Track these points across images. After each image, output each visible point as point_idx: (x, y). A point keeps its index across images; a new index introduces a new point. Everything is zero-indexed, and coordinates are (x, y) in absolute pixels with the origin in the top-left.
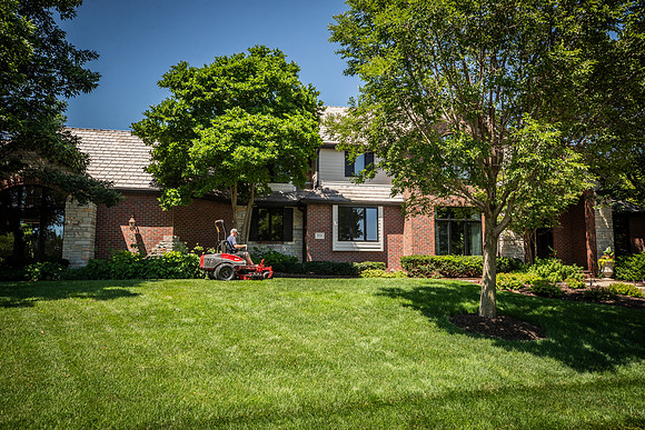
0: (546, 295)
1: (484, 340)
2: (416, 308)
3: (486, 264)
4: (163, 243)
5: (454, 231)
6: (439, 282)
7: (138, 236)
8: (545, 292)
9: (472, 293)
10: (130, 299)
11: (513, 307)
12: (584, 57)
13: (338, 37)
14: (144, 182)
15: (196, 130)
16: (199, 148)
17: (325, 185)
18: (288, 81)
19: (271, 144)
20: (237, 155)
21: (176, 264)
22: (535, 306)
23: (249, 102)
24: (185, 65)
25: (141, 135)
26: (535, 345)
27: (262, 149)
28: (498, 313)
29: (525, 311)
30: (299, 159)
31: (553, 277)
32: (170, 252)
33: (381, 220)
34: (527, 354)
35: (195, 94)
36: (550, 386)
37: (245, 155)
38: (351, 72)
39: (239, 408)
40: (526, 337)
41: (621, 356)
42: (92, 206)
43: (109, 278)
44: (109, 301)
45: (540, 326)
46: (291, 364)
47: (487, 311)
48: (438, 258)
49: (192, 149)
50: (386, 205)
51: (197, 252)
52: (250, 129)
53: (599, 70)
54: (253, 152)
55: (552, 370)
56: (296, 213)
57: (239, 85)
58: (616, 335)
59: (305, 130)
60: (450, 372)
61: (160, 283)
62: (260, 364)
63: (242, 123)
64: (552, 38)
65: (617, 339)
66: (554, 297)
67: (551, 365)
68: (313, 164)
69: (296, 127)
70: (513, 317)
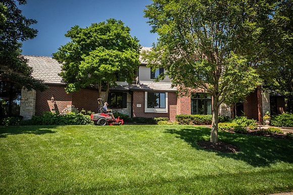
0: (240, 133)
1: (212, 153)
2: (182, 138)
3: (213, 118)
4: (67, 109)
5: (199, 104)
6: (193, 127)
7: (55, 105)
8: (240, 131)
9: (207, 132)
10: (52, 134)
11: (225, 138)
12: (257, 26)
13: (148, 15)
14: (58, 80)
15: (82, 57)
16: (84, 65)
17: (141, 83)
18: (125, 35)
19: (117, 64)
20: (101, 69)
21: (73, 118)
22: (235, 137)
23: (107, 44)
24: (78, 27)
25: (57, 59)
26: (235, 155)
27: (113, 66)
28: (219, 141)
29: (230, 139)
30: (130, 70)
31: (243, 125)
32: (70, 113)
33: (167, 99)
34: (232, 159)
35: (82, 40)
36: (241, 173)
37: (105, 68)
38: (154, 31)
39: (101, 183)
40: (231, 151)
41: (272, 159)
42: (34, 91)
43: (42, 124)
44: (42, 135)
45: (237, 146)
46: (125, 163)
47: (213, 139)
48: (193, 116)
49: (80, 66)
50: (169, 92)
51: (83, 113)
52: (107, 57)
53: (264, 32)
54: (109, 67)
55: (242, 166)
56: (128, 95)
57: (102, 37)
58: (270, 150)
59: (133, 57)
60: (197, 167)
61: (66, 127)
62: (111, 164)
63: (103, 54)
64: (244, 17)
65: (271, 152)
66: (243, 133)
67: (242, 164)
68: (136, 73)
69: (128, 56)
70: (226, 142)
